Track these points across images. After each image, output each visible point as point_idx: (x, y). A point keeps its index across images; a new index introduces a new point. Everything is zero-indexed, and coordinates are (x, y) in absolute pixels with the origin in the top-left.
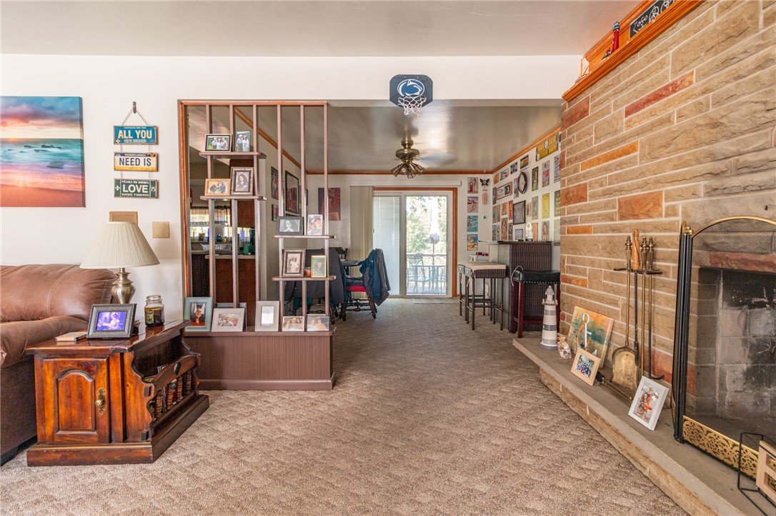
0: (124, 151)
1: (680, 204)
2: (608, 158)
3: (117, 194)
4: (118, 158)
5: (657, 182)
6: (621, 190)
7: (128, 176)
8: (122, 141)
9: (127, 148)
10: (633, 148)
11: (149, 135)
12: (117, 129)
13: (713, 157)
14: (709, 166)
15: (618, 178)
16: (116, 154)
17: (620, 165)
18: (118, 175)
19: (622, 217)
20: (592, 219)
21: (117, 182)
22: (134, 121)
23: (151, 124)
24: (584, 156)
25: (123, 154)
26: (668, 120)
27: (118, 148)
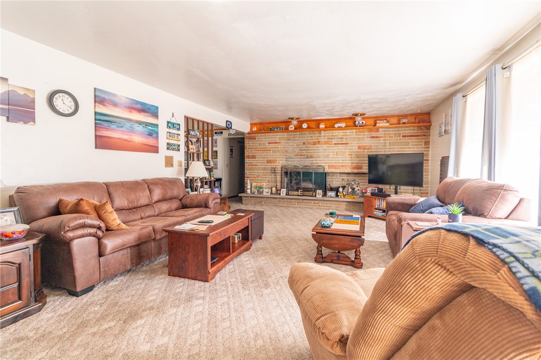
0: (170, 132)
1: (281, 162)
2: (263, 151)
3: (168, 149)
4: (168, 134)
5: (276, 158)
6: (267, 158)
7: (171, 142)
8: (170, 127)
9: (172, 131)
10: (270, 150)
11: (178, 127)
12: (168, 122)
13: (286, 155)
14: (285, 157)
15: (266, 155)
16: (168, 132)
17: (267, 153)
18: (168, 141)
19: (267, 163)
20: (258, 163)
21: (168, 144)
22: (173, 121)
23: (179, 123)
24: (255, 148)
25: (170, 133)
26: (278, 148)
27: (168, 130)
